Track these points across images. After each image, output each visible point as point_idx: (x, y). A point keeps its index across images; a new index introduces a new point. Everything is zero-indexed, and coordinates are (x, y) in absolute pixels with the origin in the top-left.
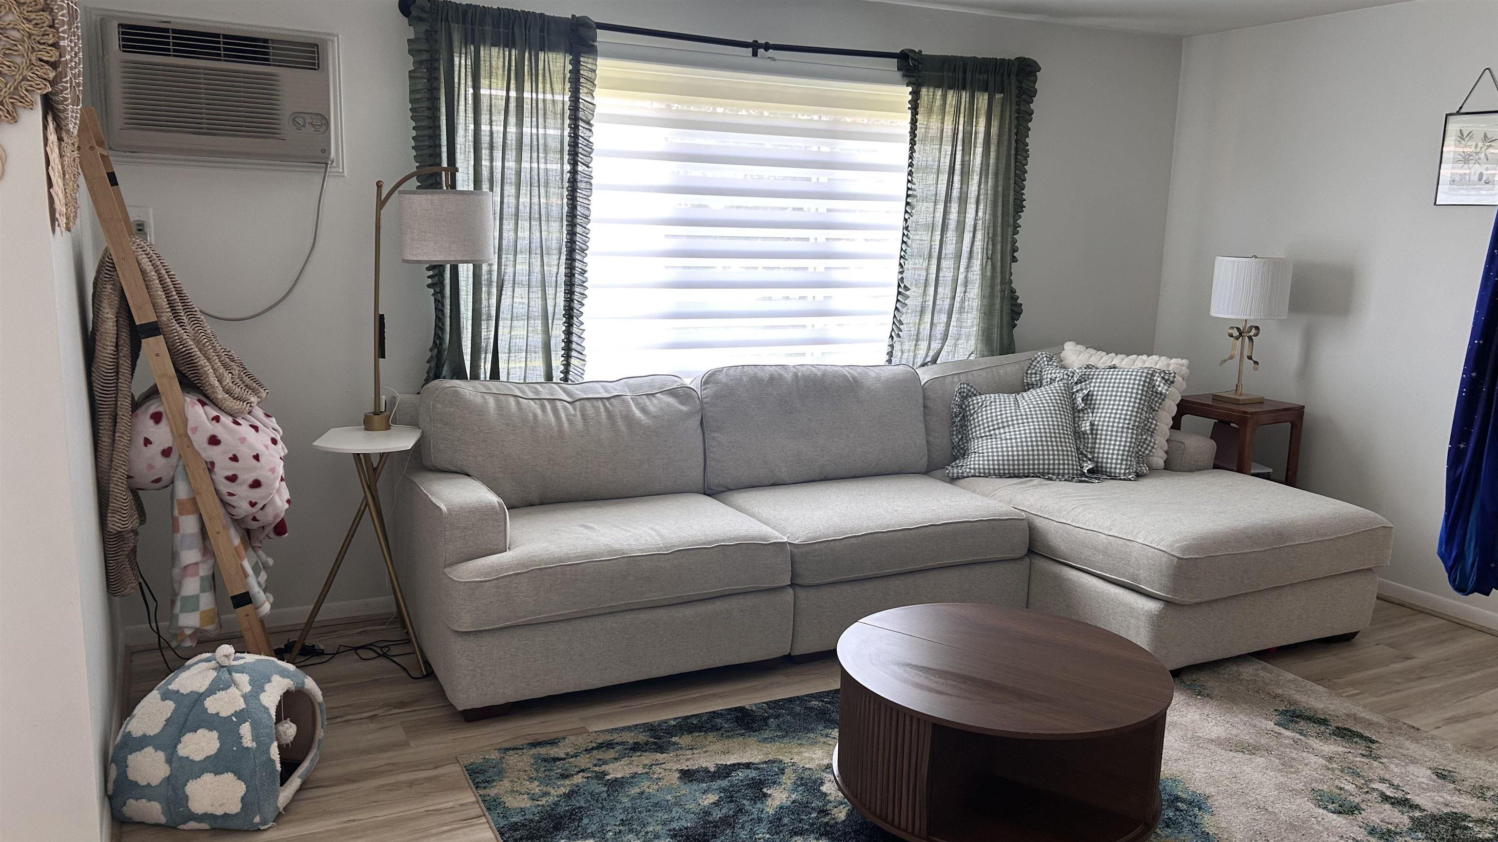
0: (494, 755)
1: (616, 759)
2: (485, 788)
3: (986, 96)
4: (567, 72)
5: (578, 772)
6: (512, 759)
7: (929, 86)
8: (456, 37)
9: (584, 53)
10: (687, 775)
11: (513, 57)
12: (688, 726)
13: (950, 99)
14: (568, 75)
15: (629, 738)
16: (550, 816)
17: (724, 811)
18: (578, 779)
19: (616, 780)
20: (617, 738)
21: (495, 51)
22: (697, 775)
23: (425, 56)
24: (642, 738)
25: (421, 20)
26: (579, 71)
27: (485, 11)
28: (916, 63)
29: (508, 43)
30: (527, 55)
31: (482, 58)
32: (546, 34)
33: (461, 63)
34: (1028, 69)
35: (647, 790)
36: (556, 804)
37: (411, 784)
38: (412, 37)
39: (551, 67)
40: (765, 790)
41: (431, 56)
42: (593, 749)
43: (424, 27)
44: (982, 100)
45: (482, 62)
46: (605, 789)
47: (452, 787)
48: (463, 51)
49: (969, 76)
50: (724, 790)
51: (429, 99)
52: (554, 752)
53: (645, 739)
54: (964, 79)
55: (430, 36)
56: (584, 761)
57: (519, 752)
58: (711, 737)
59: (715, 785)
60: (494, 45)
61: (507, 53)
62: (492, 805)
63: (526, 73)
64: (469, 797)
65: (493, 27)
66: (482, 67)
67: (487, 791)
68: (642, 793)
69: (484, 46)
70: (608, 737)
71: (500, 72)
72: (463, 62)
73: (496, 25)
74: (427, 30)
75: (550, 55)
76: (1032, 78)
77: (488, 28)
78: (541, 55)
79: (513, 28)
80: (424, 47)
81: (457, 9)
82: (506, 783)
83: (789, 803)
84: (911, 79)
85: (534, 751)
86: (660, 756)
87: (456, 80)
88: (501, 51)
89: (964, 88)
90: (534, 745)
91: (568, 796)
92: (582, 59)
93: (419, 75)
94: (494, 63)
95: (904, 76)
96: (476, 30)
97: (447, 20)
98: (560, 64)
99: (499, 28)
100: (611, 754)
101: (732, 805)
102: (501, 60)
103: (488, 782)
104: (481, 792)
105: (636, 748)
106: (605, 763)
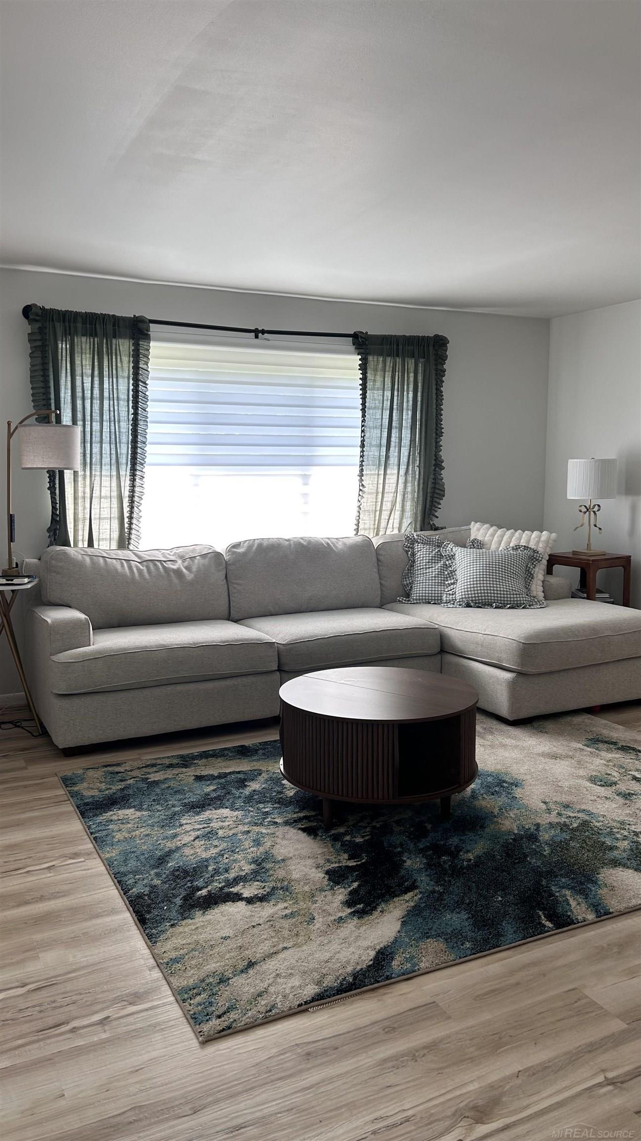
0: (80, 772)
1: (157, 772)
2: (71, 787)
3: (413, 361)
4: (131, 351)
5: (131, 779)
6: (91, 773)
7: (374, 355)
8: (59, 331)
9: (142, 339)
10: (199, 778)
11: (96, 343)
12: (205, 755)
13: (389, 363)
14: (132, 353)
15: (167, 762)
16: (109, 799)
17: (217, 794)
18: (131, 781)
19: (154, 781)
20: (159, 762)
21: (84, 339)
22: (206, 778)
23: (39, 343)
24: (175, 761)
25: (37, 321)
26: (139, 350)
27: (77, 314)
28: (364, 340)
29: (93, 334)
30: (105, 341)
31: (76, 344)
32: (117, 328)
33: (63, 347)
34: (441, 342)
35: (172, 785)
36: (114, 793)
37: (26, 786)
38: (30, 332)
39: (121, 348)
40: (246, 783)
41: (43, 343)
42: (143, 767)
43: (38, 325)
44: (411, 363)
45: (76, 346)
46: (147, 786)
47: (53, 787)
48: (64, 339)
49: (401, 347)
50: (221, 784)
51: (42, 370)
52: (117, 769)
53: (177, 762)
54: (398, 350)
55: (41, 330)
56: (136, 773)
57: (96, 770)
58: (219, 760)
59: (215, 782)
60: (83, 335)
61: (92, 340)
62: (73, 795)
63: (105, 352)
64: (61, 792)
65: (83, 324)
66: (76, 349)
67: (72, 788)
68: (169, 787)
69: (77, 337)
70: (154, 762)
71: (88, 351)
72: (64, 346)
73: (84, 323)
74: (40, 327)
75: (120, 340)
76: (445, 348)
77: (79, 325)
78: (114, 341)
79: (95, 325)
80: (39, 337)
81: (59, 314)
82: (85, 785)
83: (260, 789)
84: (362, 351)
85: (105, 769)
86: (184, 770)
87: (60, 358)
88: (88, 339)
89: (398, 356)
90: (106, 766)
91: (122, 790)
92: (140, 343)
93: (36, 355)
94: (84, 347)
95: (356, 348)
96: (72, 326)
97: (53, 321)
98: (126, 346)
99: (86, 324)
100: (155, 769)
101: (224, 791)
102: (88, 344)
103: (74, 784)
104: (68, 789)
105: (171, 766)
106: (149, 773)
